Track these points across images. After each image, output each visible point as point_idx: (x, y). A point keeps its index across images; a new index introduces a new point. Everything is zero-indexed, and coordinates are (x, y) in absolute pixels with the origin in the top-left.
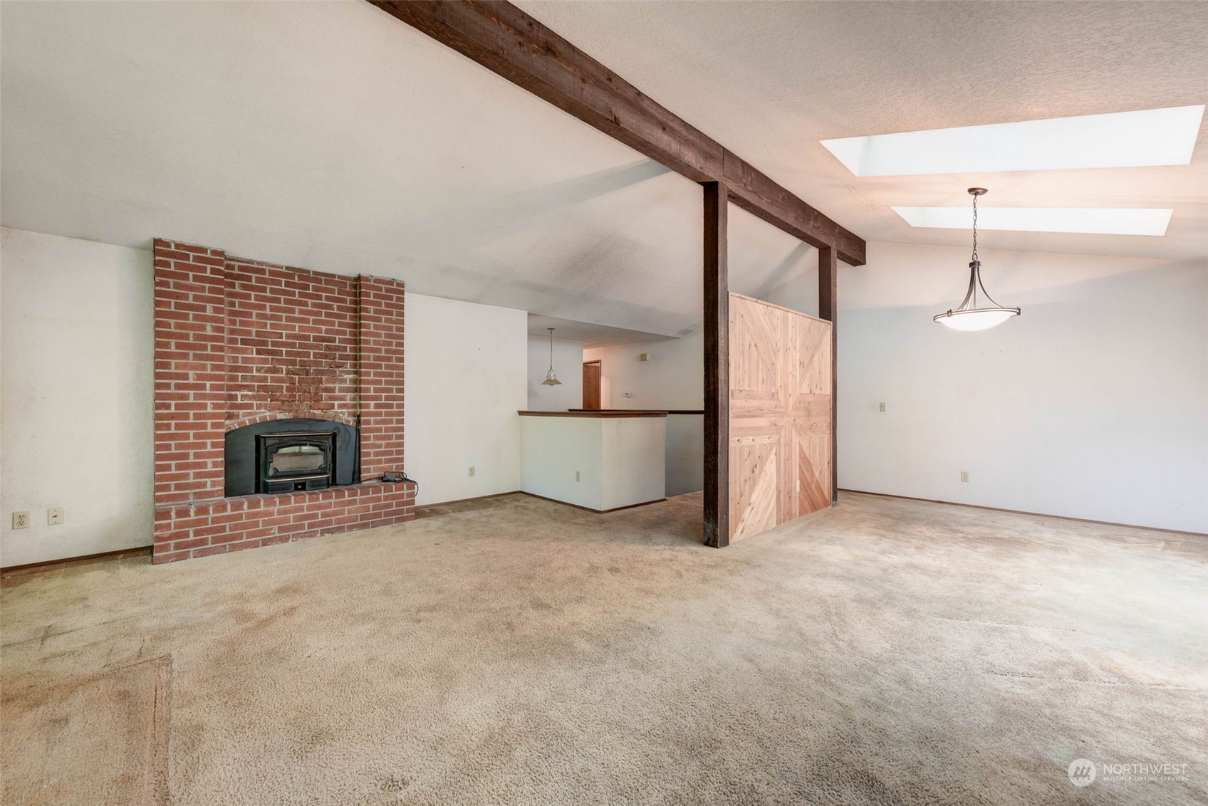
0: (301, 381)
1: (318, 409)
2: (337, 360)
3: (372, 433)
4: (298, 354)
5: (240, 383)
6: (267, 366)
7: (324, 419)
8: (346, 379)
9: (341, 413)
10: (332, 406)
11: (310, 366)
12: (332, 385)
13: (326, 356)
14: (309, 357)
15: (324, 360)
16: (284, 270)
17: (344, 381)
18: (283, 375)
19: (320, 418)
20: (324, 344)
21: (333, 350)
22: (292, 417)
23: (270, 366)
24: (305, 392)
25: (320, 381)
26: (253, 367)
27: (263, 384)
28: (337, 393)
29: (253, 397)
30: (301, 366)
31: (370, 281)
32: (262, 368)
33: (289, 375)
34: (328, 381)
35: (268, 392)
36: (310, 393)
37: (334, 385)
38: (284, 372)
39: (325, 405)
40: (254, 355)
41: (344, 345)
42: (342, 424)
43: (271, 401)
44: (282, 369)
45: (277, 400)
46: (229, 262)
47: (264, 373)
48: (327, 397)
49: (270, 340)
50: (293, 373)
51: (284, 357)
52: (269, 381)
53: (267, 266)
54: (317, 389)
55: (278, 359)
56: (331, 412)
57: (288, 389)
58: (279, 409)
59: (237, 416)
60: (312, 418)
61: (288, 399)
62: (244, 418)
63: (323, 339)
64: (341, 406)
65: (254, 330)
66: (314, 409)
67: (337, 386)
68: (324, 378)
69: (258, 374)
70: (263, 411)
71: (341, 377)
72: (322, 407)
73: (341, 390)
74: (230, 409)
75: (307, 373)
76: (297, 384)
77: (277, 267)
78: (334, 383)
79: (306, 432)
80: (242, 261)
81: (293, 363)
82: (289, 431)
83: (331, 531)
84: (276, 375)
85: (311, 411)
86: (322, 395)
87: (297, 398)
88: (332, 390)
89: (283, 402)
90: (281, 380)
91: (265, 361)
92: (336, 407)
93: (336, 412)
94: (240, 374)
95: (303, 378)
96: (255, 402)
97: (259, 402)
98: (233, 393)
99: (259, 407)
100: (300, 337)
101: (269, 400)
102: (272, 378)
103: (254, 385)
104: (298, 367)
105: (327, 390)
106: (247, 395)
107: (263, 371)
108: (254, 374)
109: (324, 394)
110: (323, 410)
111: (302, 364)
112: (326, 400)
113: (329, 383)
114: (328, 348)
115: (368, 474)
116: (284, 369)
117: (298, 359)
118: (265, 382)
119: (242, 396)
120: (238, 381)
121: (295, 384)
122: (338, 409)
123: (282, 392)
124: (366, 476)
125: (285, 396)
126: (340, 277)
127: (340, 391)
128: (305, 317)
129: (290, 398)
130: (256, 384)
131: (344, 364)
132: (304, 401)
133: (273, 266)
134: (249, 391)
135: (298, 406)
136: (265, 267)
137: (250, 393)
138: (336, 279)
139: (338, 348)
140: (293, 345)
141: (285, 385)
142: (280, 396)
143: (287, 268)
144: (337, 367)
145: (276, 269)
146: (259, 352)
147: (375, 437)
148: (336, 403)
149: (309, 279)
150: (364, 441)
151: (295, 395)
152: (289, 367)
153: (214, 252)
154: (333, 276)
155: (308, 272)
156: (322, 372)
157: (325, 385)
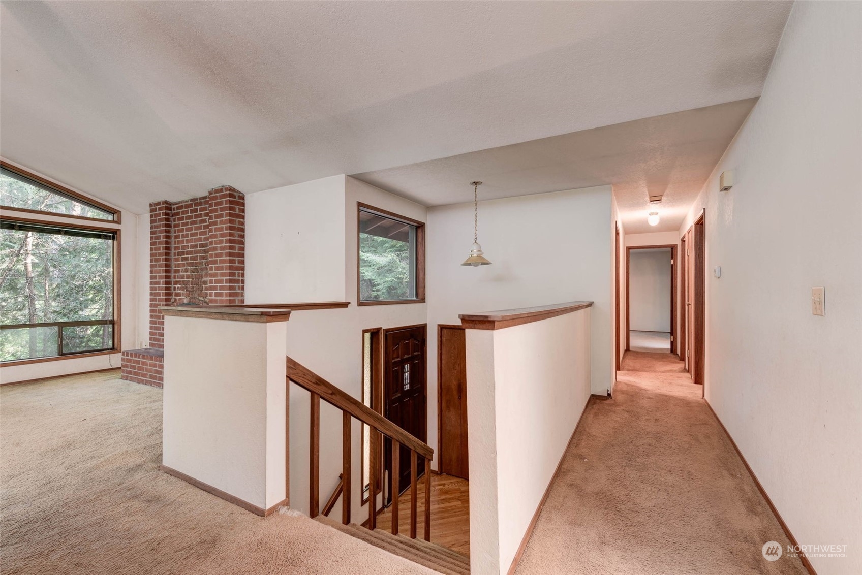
0: (195, 276)
1: (202, 297)
4: (194, 258)
6: (184, 268)
11: (198, 266)
13: (204, 258)
14: (198, 260)
15: (203, 261)
20: (203, 249)
26: (180, 269)
29: (181, 289)
31: (212, 193)
33: (191, 274)
36: (198, 285)
38: (190, 271)
39: (204, 294)
46: (173, 206)
47: (184, 273)
49: (185, 251)
50: (193, 272)
51: (190, 261)
52: (185, 277)
54: (201, 282)
56: (206, 299)
57: (191, 283)
58: (189, 296)
61: (191, 290)
63: (203, 246)
68: (203, 274)
74: (175, 296)
84: (187, 274)
85: (199, 298)
91: (184, 265)
96: (181, 292)
99: (183, 295)
100: (195, 246)
101: (185, 290)
104: (194, 268)
108: (181, 274)
111: (195, 265)
117: (194, 261)
121: (193, 279)
123: (189, 285)
132: (197, 291)
133: (186, 201)
135: (195, 294)
136: (183, 204)
140: (192, 252)
141: (190, 280)
151: (193, 287)
152: (191, 268)
153: (163, 203)
155: (197, 199)
156: (202, 270)
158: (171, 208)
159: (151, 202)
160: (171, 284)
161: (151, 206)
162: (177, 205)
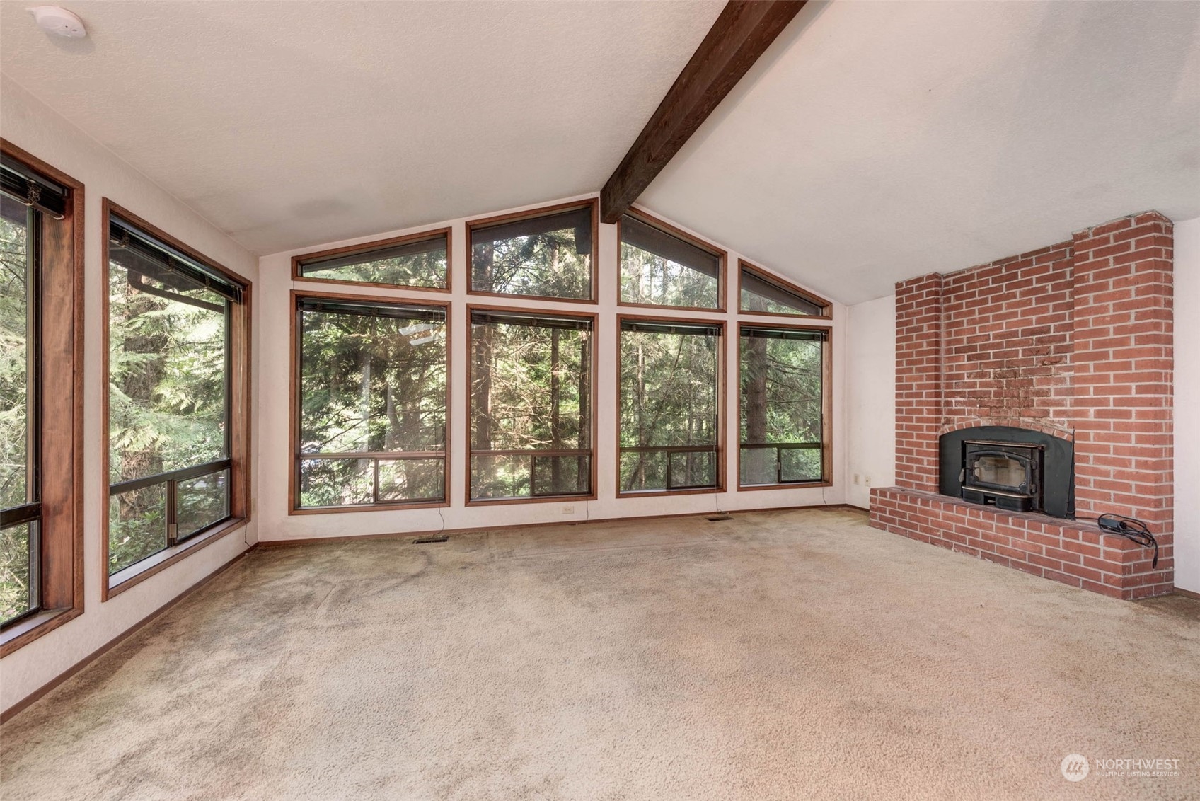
0: (1009, 384)
1: (1029, 417)
2: (1052, 355)
3: (1092, 452)
4: (1006, 354)
5: (954, 390)
6: (976, 371)
7: (1029, 428)
8: (1065, 378)
9: (1059, 422)
10: (1046, 414)
11: (1018, 367)
12: (1044, 387)
13: (1037, 352)
14: (1017, 356)
15: (1035, 357)
16: (991, 267)
17: (1062, 380)
18: (991, 379)
19: (1026, 428)
20: (1034, 337)
21: (1046, 343)
22: (995, 425)
23: (979, 370)
24: (1013, 396)
25: (1030, 383)
26: (964, 374)
27: (973, 390)
28: (1052, 397)
29: (964, 403)
30: (1009, 367)
31: (1087, 236)
32: (971, 373)
33: (996, 379)
34: (1040, 382)
35: (977, 398)
36: (1018, 397)
37: (1047, 387)
38: (992, 376)
39: (1037, 412)
40: (966, 362)
41: (1061, 333)
42: (1052, 436)
43: (980, 406)
44: (990, 372)
45: (985, 406)
46: (947, 280)
47: (973, 379)
48: (1039, 403)
49: (978, 344)
50: (1001, 376)
51: (992, 360)
52: (978, 386)
53: (975, 269)
54: (1027, 392)
55: (985, 363)
56: (1044, 421)
57: (996, 394)
58: (988, 416)
59: (953, 422)
60: (1016, 426)
61: (995, 405)
62: (958, 423)
63: (1033, 332)
64: (1058, 414)
65: (965, 337)
66: (1024, 416)
67: (1052, 387)
68: (1035, 378)
69: (968, 380)
70: (973, 417)
71: (1058, 376)
72: (1033, 413)
73: (1058, 392)
74: (948, 414)
75: (1015, 374)
76: (1005, 388)
77: (985, 266)
78: (1048, 384)
79: (1008, 441)
80: (956, 275)
81: (1000, 365)
82: (991, 439)
83: (994, 559)
84: (984, 380)
85: (1021, 418)
86: (1033, 400)
87: (1005, 404)
88: (1046, 393)
89: (991, 407)
90: (989, 385)
91: (974, 367)
92: (1051, 415)
93: (1051, 421)
94: (954, 381)
95: (1011, 381)
96: (966, 408)
97: (969, 408)
98: (949, 399)
99: (970, 412)
100: (1007, 335)
101: (978, 406)
102: (980, 383)
103: (965, 392)
104: (1005, 369)
105: (1038, 393)
106: (959, 401)
107: (972, 376)
108: (966, 380)
109: (1036, 399)
110: (1034, 417)
111: (1010, 364)
112: (1038, 406)
113: (1042, 385)
114: (1040, 341)
115: (1085, 511)
116: (992, 373)
117: (1005, 360)
118: (973, 388)
119: (956, 402)
120: (952, 388)
121: (1002, 388)
122: (1054, 417)
123: (990, 397)
124: (1083, 512)
125: (993, 401)
126: (1055, 247)
127: (1056, 394)
128: (1013, 310)
129: (997, 403)
130: (967, 390)
131: (1061, 358)
132: (1013, 407)
133: (981, 267)
134: (961, 397)
135: (1007, 412)
136: (973, 272)
137: (962, 399)
138: (1051, 252)
139: (1053, 339)
140: (999, 345)
141: (992, 390)
142: (988, 402)
143: (994, 263)
144: (1052, 363)
145: (984, 269)
146: (969, 359)
147: (1097, 460)
148: (1052, 409)
149: (1018, 266)
150: (1078, 462)
151: (1003, 401)
152: (997, 370)
153: (929, 277)
154: (1047, 249)
155: (1016, 258)
156: (1032, 372)
157: (1036, 388)
158: (941, 282)
159: (900, 280)
160: (941, 397)
161: (898, 285)
162: (954, 277)
